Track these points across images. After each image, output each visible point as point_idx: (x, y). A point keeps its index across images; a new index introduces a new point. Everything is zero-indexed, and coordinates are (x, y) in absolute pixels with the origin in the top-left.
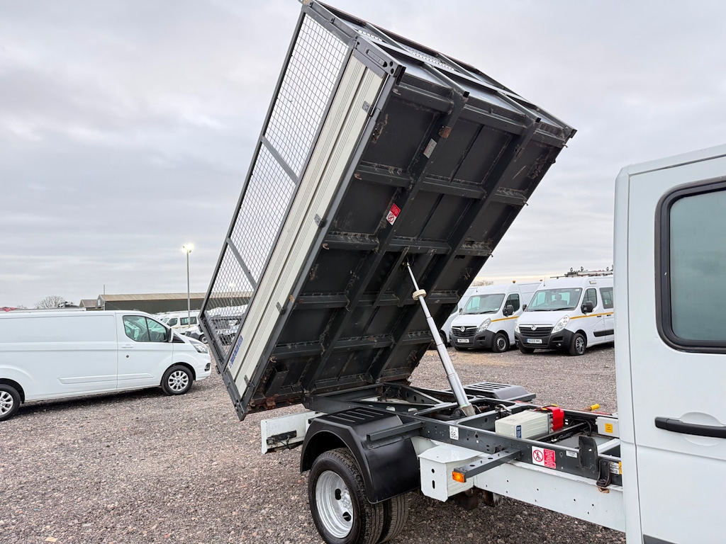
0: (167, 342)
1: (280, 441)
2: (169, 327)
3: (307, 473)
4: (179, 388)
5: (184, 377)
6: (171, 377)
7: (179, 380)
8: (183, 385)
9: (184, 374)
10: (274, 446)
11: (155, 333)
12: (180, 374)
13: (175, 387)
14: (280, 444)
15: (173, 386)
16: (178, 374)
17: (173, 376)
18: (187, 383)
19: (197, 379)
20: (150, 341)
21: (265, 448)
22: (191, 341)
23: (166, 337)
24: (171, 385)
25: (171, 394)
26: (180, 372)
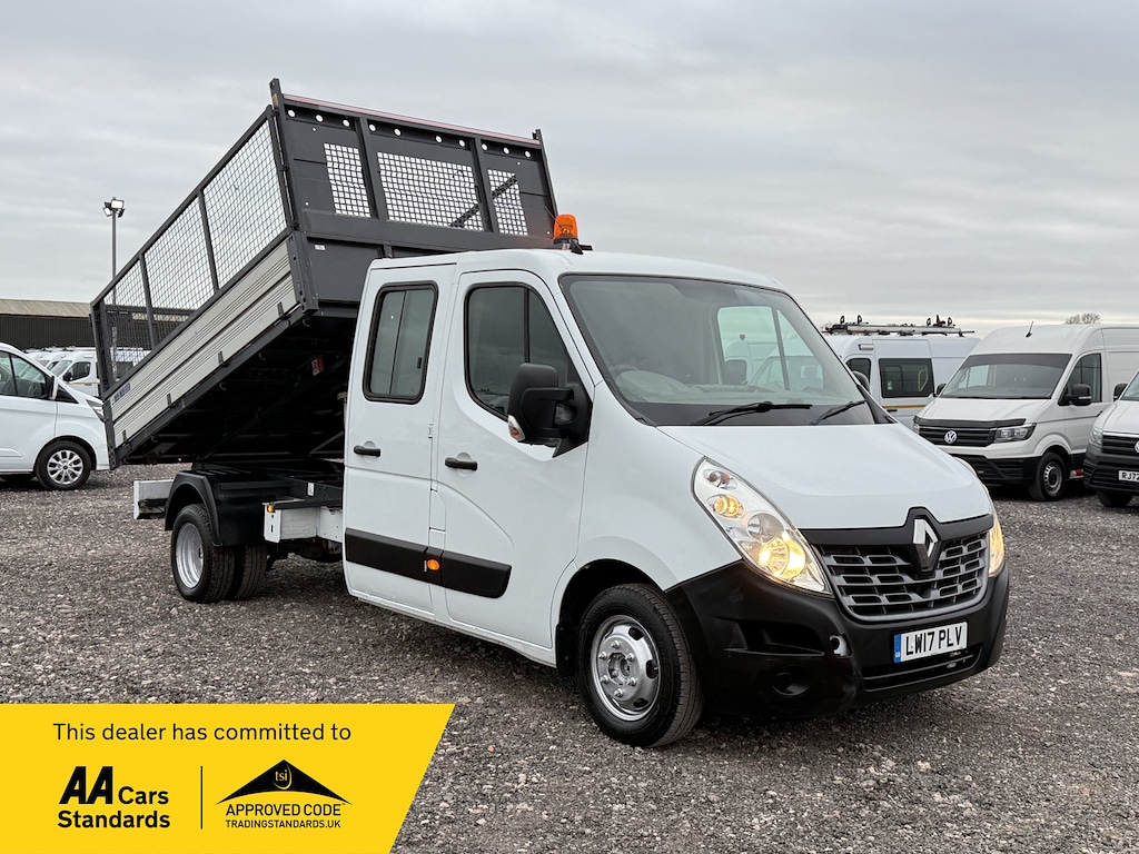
0: (47, 399)
1: (150, 508)
2: (50, 374)
3: (170, 533)
4: (67, 478)
5: (76, 462)
6: (52, 460)
7: (66, 465)
8: (74, 475)
9: (76, 457)
10: (148, 511)
11: (26, 383)
12: (68, 456)
13: (59, 477)
14: (156, 510)
15: (56, 474)
16: (64, 455)
17: (57, 458)
18: (80, 472)
19: (98, 468)
20: (17, 394)
21: (137, 512)
22: (90, 403)
23: (45, 390)
24: (53, 473)
25: (51, 487)
26: (68, 453)
